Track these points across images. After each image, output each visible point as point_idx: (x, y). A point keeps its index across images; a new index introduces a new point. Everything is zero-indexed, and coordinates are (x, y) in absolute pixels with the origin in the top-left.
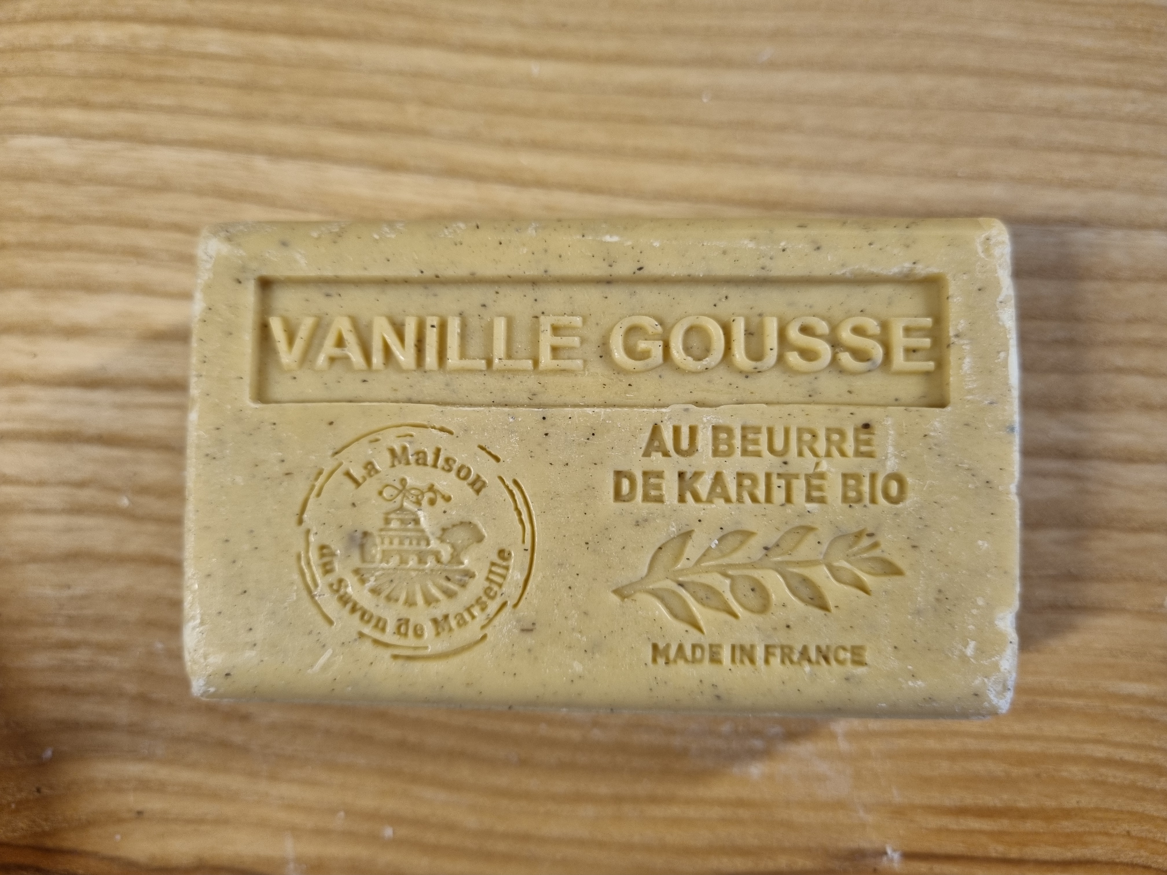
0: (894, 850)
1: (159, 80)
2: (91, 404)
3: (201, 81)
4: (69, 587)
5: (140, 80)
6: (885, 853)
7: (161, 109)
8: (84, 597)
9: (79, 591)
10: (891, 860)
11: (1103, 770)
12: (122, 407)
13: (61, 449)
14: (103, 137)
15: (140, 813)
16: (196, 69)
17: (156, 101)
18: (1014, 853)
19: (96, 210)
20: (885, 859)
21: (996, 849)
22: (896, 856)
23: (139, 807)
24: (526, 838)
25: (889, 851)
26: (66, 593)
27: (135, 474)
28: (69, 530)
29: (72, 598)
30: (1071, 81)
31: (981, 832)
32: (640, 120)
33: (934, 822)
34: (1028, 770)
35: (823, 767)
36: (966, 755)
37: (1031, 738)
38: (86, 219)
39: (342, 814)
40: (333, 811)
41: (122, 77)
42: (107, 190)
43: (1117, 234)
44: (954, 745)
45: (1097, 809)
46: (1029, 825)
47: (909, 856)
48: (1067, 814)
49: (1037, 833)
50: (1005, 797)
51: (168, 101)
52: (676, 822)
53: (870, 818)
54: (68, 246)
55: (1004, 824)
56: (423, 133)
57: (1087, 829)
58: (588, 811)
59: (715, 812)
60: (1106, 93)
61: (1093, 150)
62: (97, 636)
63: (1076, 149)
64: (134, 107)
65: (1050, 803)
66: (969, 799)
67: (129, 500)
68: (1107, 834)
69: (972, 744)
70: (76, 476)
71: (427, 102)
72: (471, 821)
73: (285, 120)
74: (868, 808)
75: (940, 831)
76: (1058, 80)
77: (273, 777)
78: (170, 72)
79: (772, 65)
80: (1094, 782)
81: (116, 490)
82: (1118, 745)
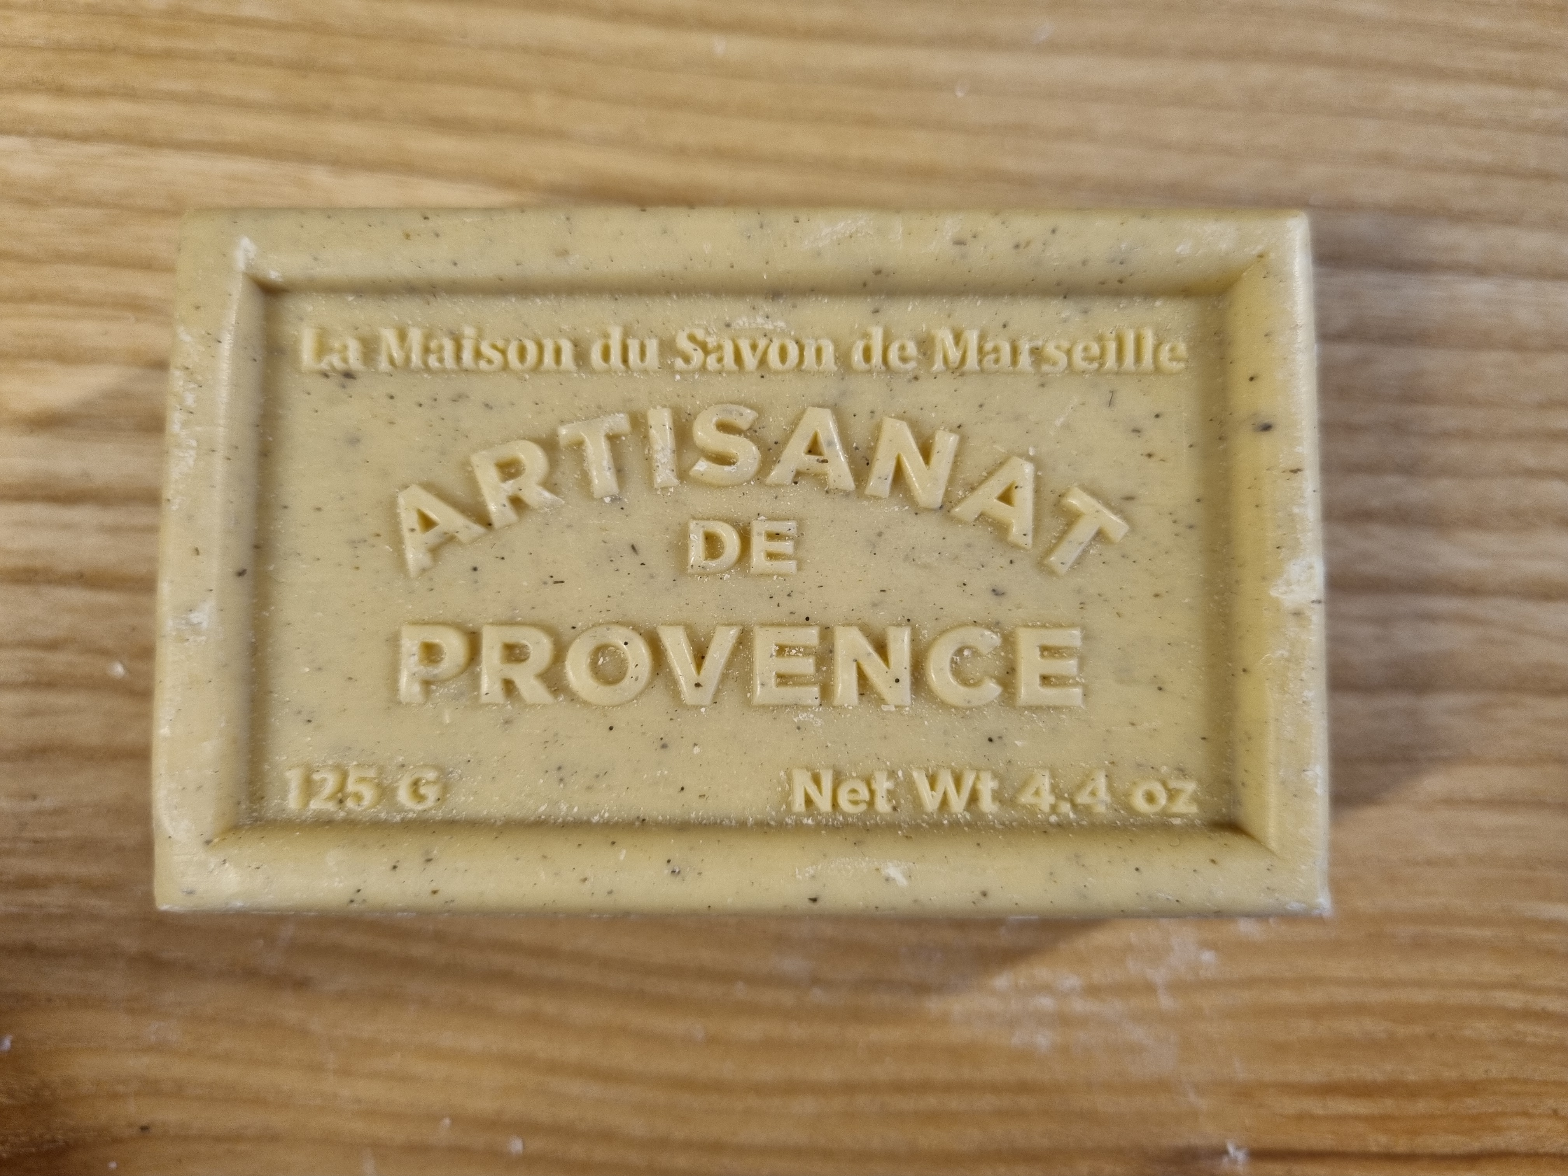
0: (1238, 1148)
1: (168, 55)
2: (67, 526)
3: (231, 58)
4: (34, 797)
5: (142, 55)
6: (1226, 1152)
7: (173, 97)
8: (57, 812)
9: (48, 803)
10: (1235, 1162)
11: (1520, 1026)
12: (114, 530)
13: (22, 593)
14: (85, 138)
15: (144, 1128)
16: (224, 41)
17: (165, 85)
18: (1402, 1145)
19: (75, 243)
20: (1225, 1160)
21: (1377, 1141)
22: (1241, 1156)
23: (145, 1120)
24: (716, 1147)
25: (1231, 1149)
26: (31, 806)
27: (134, 629)
28: (33, 713)
29: (39, 813)
30: (1460, 76)
31: (1357, 1118)
32: (868, 121)
33: (1292, 1105)
34: (1419, 1029)
35: (1138, 1034)
36: (1333, 1010)
37: (1420, 984)
38: (60, 257)
39: (447, 1121)
40: (434, 1118)
41: (114, 50)
42: (92, 214)
43: (1525, 287)
44: (1317, 996)
45: (1514, 1080)
46: (1421, 1106)
47: (1259, 1155)
48: (1473, 1088)
49: (1432, 1117)
50: (1389, 1067)
51: (183, 86)
52: (932, 1117)
53: (1203, 1104)
54: (33, 297)
55: (1388, 1105)
56: (559, 135)
57: (1500, 1109)
58: (807, 1105)
59: (987, 1102)
60: (1505, 93)
61: (1489, 171)
62: (76, 869)
63: (1468, 168)
64: (131, 94)
65: (1449, 1074)
66: (1339, 1072)
67: (125, 667)
68: (1526, 1114)
69: (1343, 995)
70: (45, 633)
71: (563, 91)
72: (637, 1126)
73: (356, 115)
74: (1200, 1089)
75: (1301, 1117)
76: (1440, 74)
77: (345, 1072)
78: (186, 44)
79: (1053, 47)
80: (1508, 1043)
81: (105, 653)
82: (1540, 991)
